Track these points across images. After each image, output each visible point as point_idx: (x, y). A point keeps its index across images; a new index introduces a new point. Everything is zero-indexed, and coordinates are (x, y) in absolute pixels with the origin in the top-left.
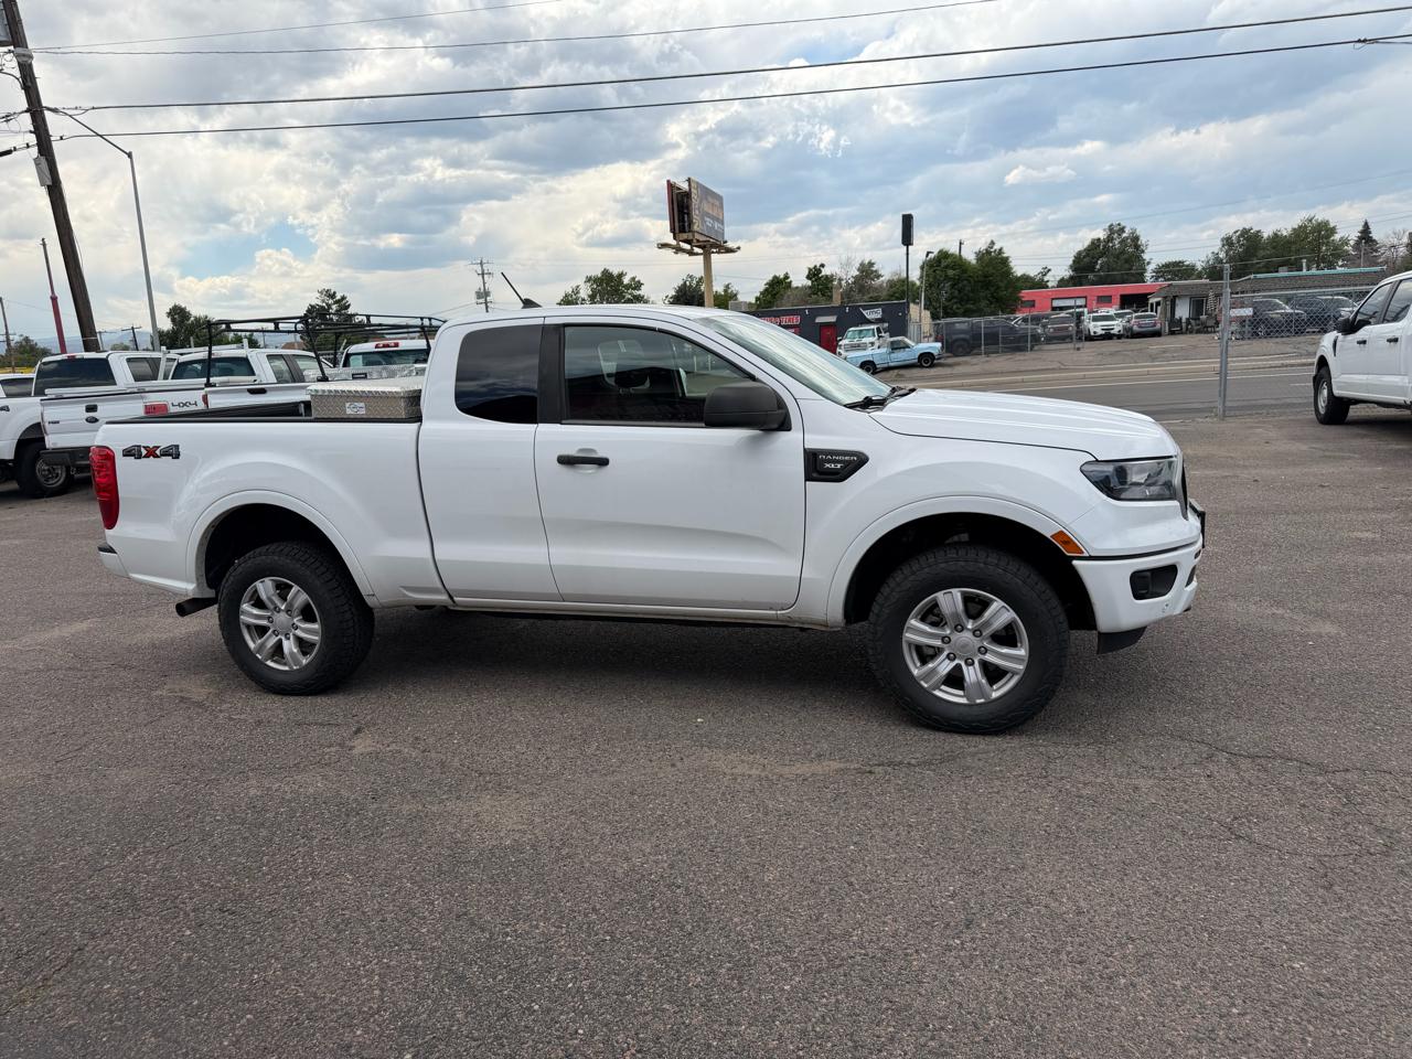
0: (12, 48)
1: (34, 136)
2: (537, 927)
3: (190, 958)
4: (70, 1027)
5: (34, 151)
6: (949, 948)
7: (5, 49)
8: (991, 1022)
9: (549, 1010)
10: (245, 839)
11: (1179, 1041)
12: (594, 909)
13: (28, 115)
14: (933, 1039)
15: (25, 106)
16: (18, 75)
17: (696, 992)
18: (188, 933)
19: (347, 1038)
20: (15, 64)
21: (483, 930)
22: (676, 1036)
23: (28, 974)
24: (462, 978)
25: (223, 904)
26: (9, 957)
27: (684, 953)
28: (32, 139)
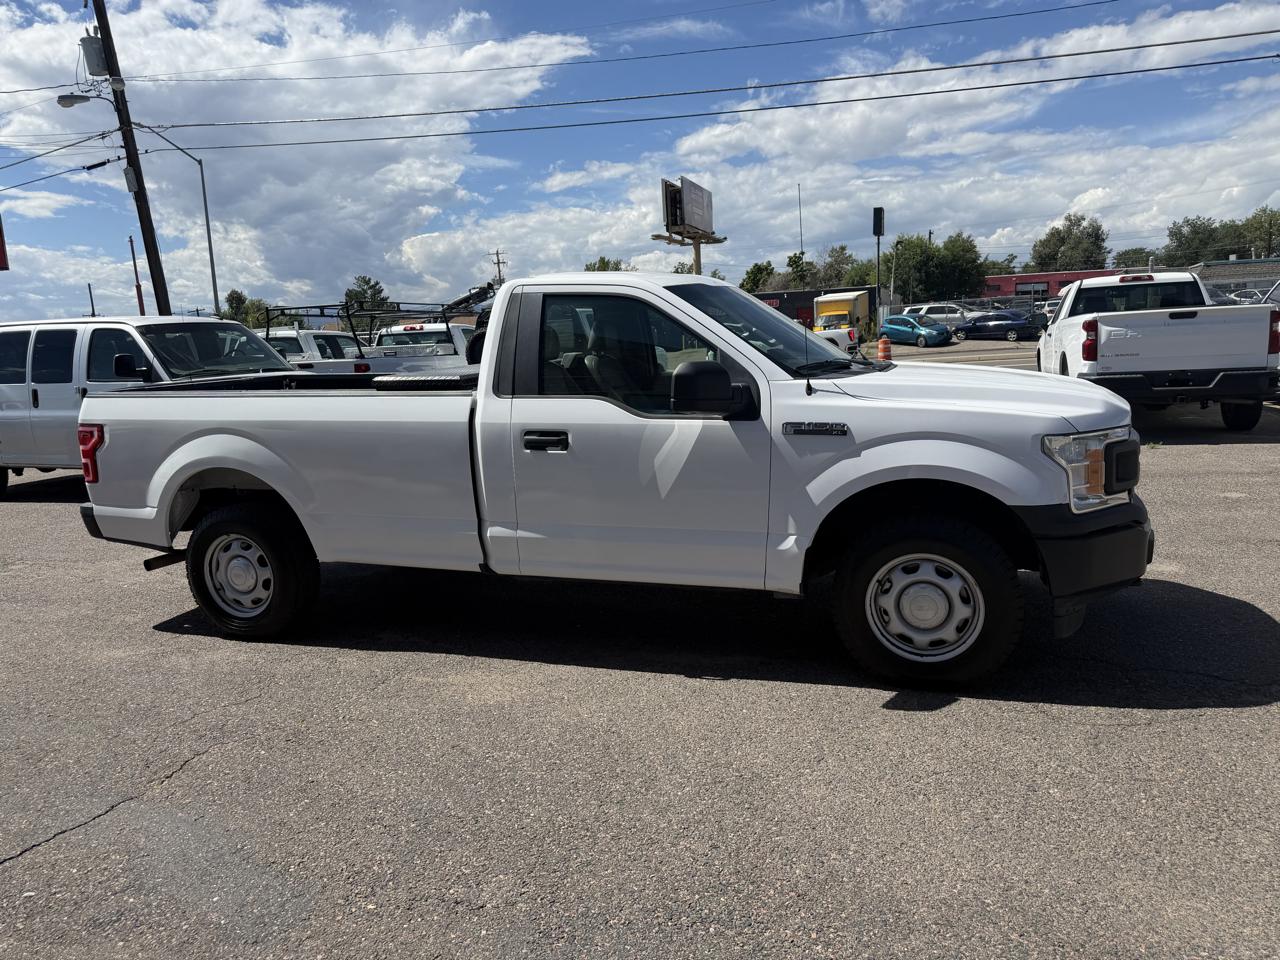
0: (108, 77)
1: (124, 150)
2: (508, 754)
3: (265, 767)
4: (187, 804)
5: (124, 163)
6: (802, 775)
7: (103, 78)
8: (819, 818)
9: (511, 803)
10: (301, 698)
11: (949, 833)
12: (550, 744)
13: (119, 133)
14: (776, 825)
15: (118, 125)
16: (113, 99)
17: (615, 794)
18: (263, 752)
19: (373, 814)
20: (110, 90)
21: (470, 755)
22: (597, 819)
23: (155, 773)
24: (452, 783)
25: (287, 736)
26: (141, 764)
27: (610, 771)
28: (123, 153)
